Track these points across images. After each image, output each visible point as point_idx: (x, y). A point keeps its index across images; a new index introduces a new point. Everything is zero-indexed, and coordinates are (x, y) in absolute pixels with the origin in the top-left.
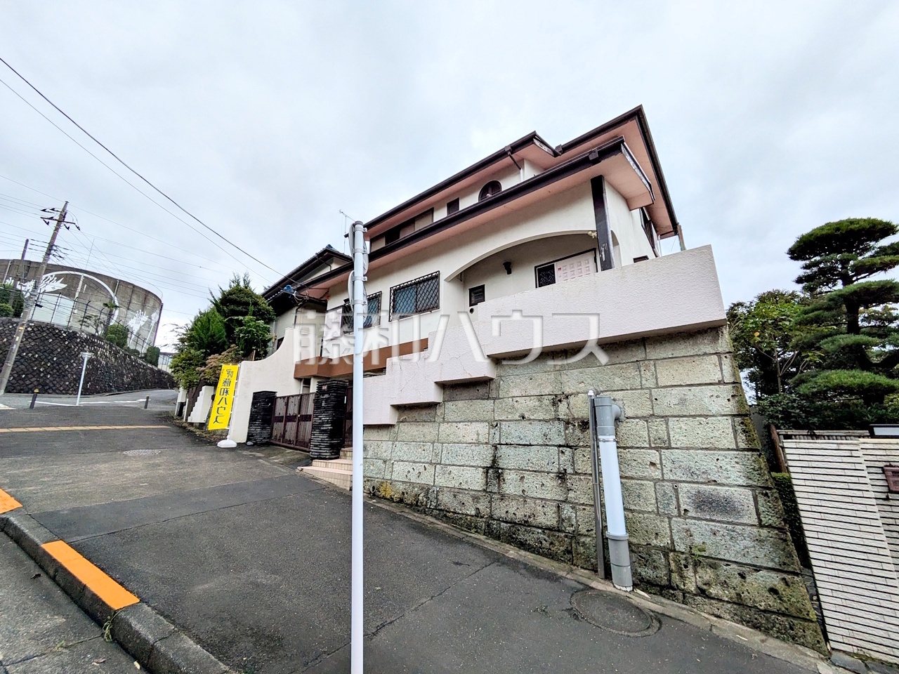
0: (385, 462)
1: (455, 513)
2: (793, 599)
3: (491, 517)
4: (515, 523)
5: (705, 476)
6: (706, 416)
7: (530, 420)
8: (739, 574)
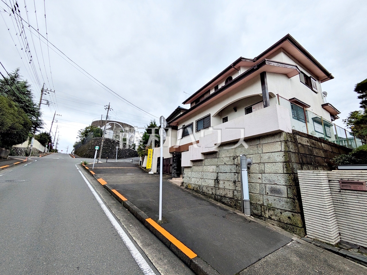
0: (189, 178)
1: (206, 193)
2: (294, 220)
3: (216, 195)
4: (222, 196)
5: (274, 182)
6: (276, 163)
7: (227, 164)
8: (280, 212)
